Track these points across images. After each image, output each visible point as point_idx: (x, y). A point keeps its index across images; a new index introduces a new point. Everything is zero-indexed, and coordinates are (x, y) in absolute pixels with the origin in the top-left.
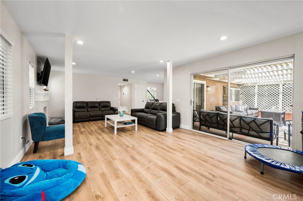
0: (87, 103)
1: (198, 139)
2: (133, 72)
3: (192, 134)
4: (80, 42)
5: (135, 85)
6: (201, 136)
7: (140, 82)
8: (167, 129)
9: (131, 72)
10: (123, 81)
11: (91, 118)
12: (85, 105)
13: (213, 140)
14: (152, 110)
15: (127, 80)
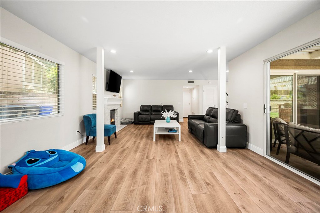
0: (151, 106)
1: (260, 175)
2: (191, 71)
3: (261, 164)
4: (113, 51)
5: (203, 86)
6: (275, 171)
7: (210, 82)
8: (218, 146)
9: (188, 71)
10: (189, 83)
11: (151, 122)
12: (149, 109)
13: (296, 189)
14: (211, 118)
15: (193, 82)
